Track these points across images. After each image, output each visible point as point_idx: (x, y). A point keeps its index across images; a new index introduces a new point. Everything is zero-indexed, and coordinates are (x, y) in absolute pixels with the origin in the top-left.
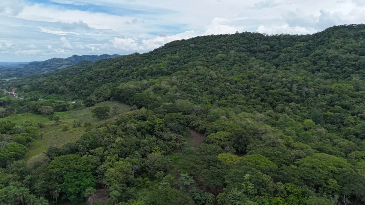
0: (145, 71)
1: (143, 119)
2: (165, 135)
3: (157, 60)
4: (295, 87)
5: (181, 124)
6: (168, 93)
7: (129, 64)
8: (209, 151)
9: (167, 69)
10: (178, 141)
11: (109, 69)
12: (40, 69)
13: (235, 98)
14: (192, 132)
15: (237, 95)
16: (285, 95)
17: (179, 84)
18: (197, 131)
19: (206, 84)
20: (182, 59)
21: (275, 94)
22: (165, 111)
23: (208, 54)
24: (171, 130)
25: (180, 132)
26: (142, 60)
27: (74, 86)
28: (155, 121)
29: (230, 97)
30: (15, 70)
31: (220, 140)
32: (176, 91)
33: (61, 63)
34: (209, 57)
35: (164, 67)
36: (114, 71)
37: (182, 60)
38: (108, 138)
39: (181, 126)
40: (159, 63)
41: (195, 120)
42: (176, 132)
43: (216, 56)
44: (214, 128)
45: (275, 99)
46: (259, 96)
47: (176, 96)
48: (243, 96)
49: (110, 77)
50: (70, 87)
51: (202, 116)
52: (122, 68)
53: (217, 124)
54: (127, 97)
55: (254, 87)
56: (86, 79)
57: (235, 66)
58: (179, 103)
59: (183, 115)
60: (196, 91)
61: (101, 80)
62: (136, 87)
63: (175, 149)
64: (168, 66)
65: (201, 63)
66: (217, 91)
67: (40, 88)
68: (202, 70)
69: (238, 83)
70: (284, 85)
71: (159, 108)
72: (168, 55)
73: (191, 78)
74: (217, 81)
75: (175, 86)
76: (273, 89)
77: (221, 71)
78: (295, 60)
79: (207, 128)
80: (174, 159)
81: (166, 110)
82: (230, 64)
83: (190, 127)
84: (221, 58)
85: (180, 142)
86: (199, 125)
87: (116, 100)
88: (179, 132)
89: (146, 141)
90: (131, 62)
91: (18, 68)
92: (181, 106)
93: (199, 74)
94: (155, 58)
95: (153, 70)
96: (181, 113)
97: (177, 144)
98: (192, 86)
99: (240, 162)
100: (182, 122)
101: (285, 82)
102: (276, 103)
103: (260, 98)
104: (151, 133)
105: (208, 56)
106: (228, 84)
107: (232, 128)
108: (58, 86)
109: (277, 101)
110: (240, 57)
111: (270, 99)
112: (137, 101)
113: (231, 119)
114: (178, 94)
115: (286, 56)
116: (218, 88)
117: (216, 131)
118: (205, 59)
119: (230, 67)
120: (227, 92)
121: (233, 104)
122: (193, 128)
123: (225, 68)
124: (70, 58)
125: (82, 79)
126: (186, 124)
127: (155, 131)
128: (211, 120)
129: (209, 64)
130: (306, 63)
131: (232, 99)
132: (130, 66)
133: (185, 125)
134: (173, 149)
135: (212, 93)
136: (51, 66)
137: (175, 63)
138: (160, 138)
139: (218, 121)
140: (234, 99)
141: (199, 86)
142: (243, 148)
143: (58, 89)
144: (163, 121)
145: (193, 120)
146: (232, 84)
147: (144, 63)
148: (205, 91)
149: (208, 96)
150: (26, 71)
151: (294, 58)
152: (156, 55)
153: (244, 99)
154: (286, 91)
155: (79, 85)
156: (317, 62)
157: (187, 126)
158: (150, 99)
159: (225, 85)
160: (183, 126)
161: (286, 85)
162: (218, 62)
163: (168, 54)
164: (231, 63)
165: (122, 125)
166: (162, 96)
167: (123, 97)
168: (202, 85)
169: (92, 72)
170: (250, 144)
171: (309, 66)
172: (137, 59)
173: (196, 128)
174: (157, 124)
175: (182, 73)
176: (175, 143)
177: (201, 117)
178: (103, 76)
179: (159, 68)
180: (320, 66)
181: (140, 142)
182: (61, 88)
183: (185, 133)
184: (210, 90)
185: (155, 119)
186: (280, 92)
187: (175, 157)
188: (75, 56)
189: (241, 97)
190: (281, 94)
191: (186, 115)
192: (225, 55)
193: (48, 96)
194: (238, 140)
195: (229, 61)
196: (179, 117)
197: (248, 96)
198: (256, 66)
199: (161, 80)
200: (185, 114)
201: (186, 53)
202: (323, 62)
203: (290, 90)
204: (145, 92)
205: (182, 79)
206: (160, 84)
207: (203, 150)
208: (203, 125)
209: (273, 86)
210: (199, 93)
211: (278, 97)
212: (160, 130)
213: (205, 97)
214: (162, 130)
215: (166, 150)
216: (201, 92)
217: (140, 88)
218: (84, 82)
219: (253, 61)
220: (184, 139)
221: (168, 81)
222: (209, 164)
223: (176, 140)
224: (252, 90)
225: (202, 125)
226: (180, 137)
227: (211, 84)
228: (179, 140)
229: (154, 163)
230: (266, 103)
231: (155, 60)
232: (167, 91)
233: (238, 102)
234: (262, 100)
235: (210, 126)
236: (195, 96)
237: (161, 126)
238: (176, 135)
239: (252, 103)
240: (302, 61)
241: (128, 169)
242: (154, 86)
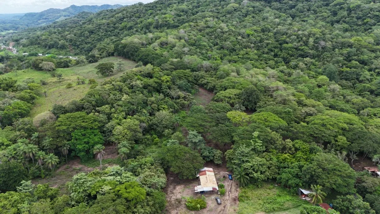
0: (150, 24)
1: (150, 76)
2: (173, 93)
3: (162, 11)
4: (311, 40)
5: (189, 82)
6: (176, 48)
7: (133, 15)
8: (218, 109)
9: (174, 20)
10: (186, 99)
11: (111, 21)
12: (37, 21)
13: (247, 54)
14: (200, 90)
15: (248, 50)
16: (300, 50)
17: (186, 38)
18: (205, 89)
19: (216, 38)
20: (190, 9)
21: (289, 49)
23: (219, 4)
24: (179, 88)
25: (188, 90)
26: (146, 10)
27: (75, 41)
28: (162, 78)
29: (242, 52)
30: (10, 23)
31: (230, 98)
32: (184, 46)
33: (59, 15)
34: (220, 7)
35: (171, 19)
36: (116, 24)
37: (190, 11)
38: (114, 96)
39: (189, 84)
40: (165, 14)
41: (204, 77)
42: (184, 90)
43: (228, 6)
44: (223, 86)
45: (289, 54)
46: (272, 51)
47: (184, 51)
48: (256, 52)
49: (112, 30)
50: (71, 40)
51: (212, 73)
52: (124, 20)
53: (227, 82)
54: (131, 52)
55: (268, 41)
56: (87, 32)
57: (248, 17)
58: (187, 59)
59: (191, 72)
60: (205, 46)
61: (103, 34)
62: (141, 41)
63: (183, 107)
64: (175, 18)
65: (210, 14)
66: (227, 46)
67: (39, 43)
68: (212, 22)
69: (251, 36)
70: (300, 39)
71: (166, 64)
72: (175, 5)
73: (200, 31)
74: (228, 34)
75: (183, 41)
76: (287, 43)
77: (232, 23)
78: (314, 10)
79: (216, 86)
80: (183, 117)
81: (174, 67)
82: (243, 16)
83: (198, 85)
84: (233, 9)
85: (188, 100)
86: (207, 82)
87: (120, 56)
88: (187, 90)
89: (153, 99)
90: (134, 14)
91: (14, 20)
92: (189, 63)
93: (209, 27)
94: (160, 8)
95: (159, 22)
96: (189, 70)
97: (186, 102)
98: (201, 40)
99: (249, 120)
100: (191, 80)
101: (301, 36)
102: (289, 59)
103: (273, 53)
104: (159, 91)
105: (219, 6)
106: (240, 38)
107: (242, 86)
108: (57, 40)
109: (292, 56)
110: (254, 7)
111: (284, 54)
112: (142, 56)
113: (242, 76)
114: (186, 49)
115: (304, 5)
116: (229, 42)
117: (226, 89)
118: (216, 9)
119: (243, 19)
120: (238, 46)
121: (245, 59)
122: (202, 86)
123: (237, 20)
124: (68, 8)
125: (83, 32)
126: (195, 82)
127: (163, 89)
128: (221, 77)
129: (220, 15)
130: (325, 13)
131: (243, 55)
132: (134, 18)
133: (194, 83)
134: (181, 107)
135: (222, 48)
136: (48, 17)
137: (182, 14)
138: (168, 96)
139: (228, 78)
140: (245, 55)
141: (209, 41)
142: (252, 106)
143: (58, 44)
144: (170, 78)
145: (202, 78)
146: (244, 38)
147: (149, 14)
148: (215, 45)
149: (218, 51)
150: (22, 23)
151: (312, 8)
152: (161, 5)
153: (256, 54)
154: (301, 45)
155: (80, 40)
156: (337, 12)
157: (196, 84)
158: (157, 54)
159: (237, 39)
160: (192, 84)
161: (302, 39)
162: (229, 13)
163: (175, 3)
164: (244, 15)
165: (128, 82)
166: (168, 51)
167: (128, 52)
168: (212, 39)
169: (93, 25)
170: (260, 102)
171: (329, 17)
172: (141, 9)
173: (205, 86)
174: (164, 81)
175: (190, 26)
176: (183, 101)
177: (210, 74)
178: (106, 29)
179: (165, 19)
180: (340, 17)
181: (147, 100)
182: (61, 42)
183: (193, 91)
184: (220, 45)
185: (162, 76)
186: (295, 47)
187: (183, 115)
188: (73, 7)
189: (253, 52)
190: (296, 49)
191: (195, 72)
192: (237, 5)
193: (48, 51)
194: (248, 97)
195: (241, 11)
196: (187, 75)
197: (261, 51)
198: (270, 18)
199: (167, 34)
200: (193, 70)
201: (194, 2)
202: (343, 12)
203: (306, 43)
204: (150, 47)
205: (190, 32)
206: (167, 38)
207: (212, 108)
208: (212, 82)
209: (288, 39)
210: (209, 48)
211: (292, 51)
212: (167, 88)
213: (215, 53)
214: (170, 88)
215: (174, 108)
216: (211, 47)
217: (144, 42)
218: (85, 36)
219: (268, 12)
220: (192, 97)
221: (175, 35)
222: (218, 122)
223: (185, 98)
224: (265, 45)
225: (211, 83)
226: (189, 95)
227: (222, 38)
228: (187, 98)
229: (162, 121)
230: (279, 59)
231: (160, 10)
232: (174, 46)
233: (249, 58)
234: (276, 56)
235: (219, 84)
236: (204, 52)
237: (168, 83)
238: (184, 92)
239: (264, 59)
240: (321, 11)
241: (136, 127)
242: (160, 40)
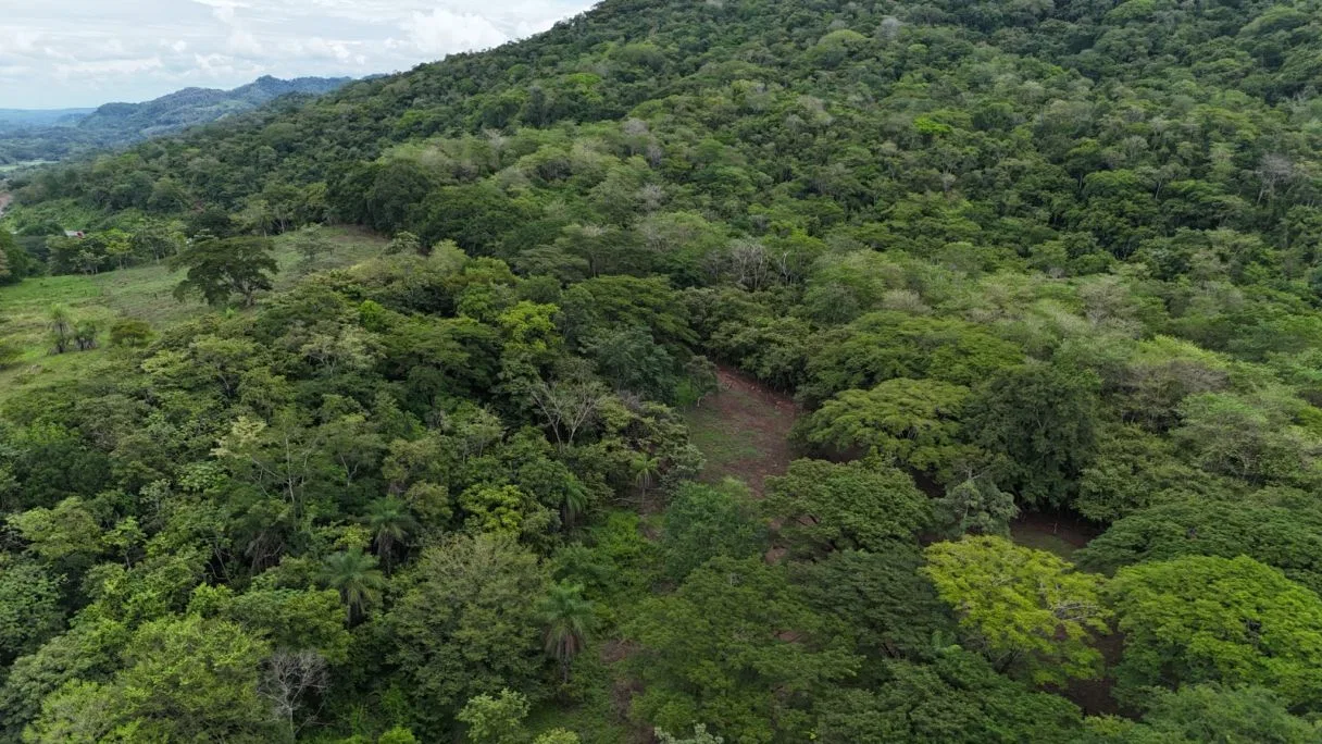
0: (509, 108)
2: (562, 403)
3: (562, 65)
4: (1221, 154)
5: (660, 336)
6: (605, 187)
7: (450, 85)
9: (604, 94)
10: (641, 442)
11: (365, 108)
13: (925, 213)
14: (723, 381)
15: (933, 196)
16: (1174, 194)
17: (655, 151)
18: (751, 376)
19: (780, 151)
20: (673, 59)
21: (1122, 191)
22: (575, 267)
23: (783, 35)
24: (603, 371)
25: (655, 384)
26: (503, 66)
27: (217, 179)
28: (504, 317)
29: (902, 208)
30: (42, 136)
31: (907, 433)
32: (644, 180)
33: (214, 107)
34: (790, 47)
35: (594, 89)
36: (384, 117)
37: (673, 63)
38: (171, 428)
39: (660, 350)
40: (573, 72)
41: (740, 314)
42: (633, 386)
43: (823, 39)
44: (854, 362)
45: (1121, 214)
46: (1037, 202)
47: (644, 201)
48: (966, 204)
49: (368, 141)
51: (778, 292)
52: (416, 101)
53: (873, 337)
54: (395, 202)
55: (1013, 162)
56: (267, 148)
57: (907, 77)
58: (648, 228)
59: (675, 288)
60: (736, 183)
61: (332, 154)
62: (449, 162)
63: (621, 485)
64: (611, 86)
65: (754, 67)
66: (836, 180)
67: (78, 188)
68: (756, 92)
69: (938, 141)
70: (1164, 149)
71: (546, 248)
72: (612, 45)
73: (713, 125)
74: (834, 134)
75: (638, 160)
76: (1105, 167)
77: (844, 99)
78: (1175, 53)
79: (813, 362)
80: (617, 558)
81: (585, 262)
82: (884, 74)
83: (712, 355)
84: (846, 49)
85: (654, 445)
86: (761, 341)
88: (647, 385)
90: (456, 78)
91: (57, 129)
92: (662, 243)
93: (750, 112)
94: (555, 57)
95: (543, 98)
96: (666, 278)
97: (638, 459)
98: (716, 157)
100: (670, 327)
101: (1169, 135)
102: (1130, 235)
103: (1043, 213)
104: (480, 393)
105: (785, 42)
106: (889, 146)
107: (972, 359)
109: (1135, 222)
110: (927, 42)
111: (1098, 213)
112: (441, 218)
113: (949, 304)
114: (652, 192)
115: (1132, 34)
116: (840, 166)
117: (869, 381)
118: (774, 53)
119: (886, 87)
120: (883, 182)
121: (922, 237)
122: (730, 359)
123: (864, 87)
124: (247, 88)
125: (254, 149)
126: (692, 336)
127: (506, 380)
128: (833, 314)
129: (791, 73)
130: (1232, 61)
131: (910, 219)
132: (451, 94)
133: (689, 344)
134: (610, 492)
135: (810, 190)
136: (177, 118)
137: (638, 71)
138: (535, 420)
139: (872, 317)
140: (918, 218)
141: (751, 161)
142: (1051, 488)
143: (149, 191)
144: (552, 317)
145: (731, 317)
146: (906, 148)
147: (512, 78)
148: (777, 180)
149: (794, 202)
150: (83, 137)
151: (1169, 44)
152: (560, 46)
153: (969, 215)
154: (1176, 173)
155: (239, 176)
156: (1283, 53)
157: (699, 350)
158: (514, 210)
159: (874, 152)
160: (676, 347)
161: (1173, 147)
162: (829, 64)
163: (613, 39)
164: (891, 70)
165: (288, 340)
166: (568, 201)
167: (379, 203)
168: (764, 158)
170: (1103, 461)
171: (1247, 73)
172: (483, 63)
173: (749, 361)
174: (517, 334)
175: (671, 106)
176: (626, 453)
177: (771, 300)
178: (342, 136)
179: (569, 90)
180: (1301, 74)
182: (162, 184)
183: (683, 388)
184: (803, 176)
185: (504, 305)
186: (1148, 181)
187: (622, 547)
188: (266, 82)
189: (955, 204)
190: (1153, 191)
191: (693, 289)
192: (859, 37)
194: (1022, 433)
195: (878, 59)
196: (650, 299)
197: (989, 202)
198: (1002, 77)
199: (570, 134)
200: (682, 280)
201: (687, 34)
202: (1312, 53)
203: (1199, 166)
204: (491, 184)
205: (672, 132)
206: (568, 150)
207: (813, 507)
208: (787, 339)
209: (1108, 151)
210: (752, 189)
211: (1137, 202)
212: (534, 370)
213: (784, 210)
214: (547, 372)
215: (563, 506)
216: (760, 188)
217: (467, 163)
218: (263, 161)
219: (984, 59)
220: (681, 428)
221: (604, 135)
223: (632, 431)
224: (1005, 176)
225: (780, 344)
226: (658, 416)
227: (808, 150)
228: (650, 432)
230: (1082, 234)
231: (554, 63)
232: (597, 179)
233: (942, 232)
234: (1058, 222)
235: (832, 346)
236: (732, 203)
237: (541, 346)
238: (633, 399)
239: (1011, 235)
240: (1208, 54)
242: (534, 155)
